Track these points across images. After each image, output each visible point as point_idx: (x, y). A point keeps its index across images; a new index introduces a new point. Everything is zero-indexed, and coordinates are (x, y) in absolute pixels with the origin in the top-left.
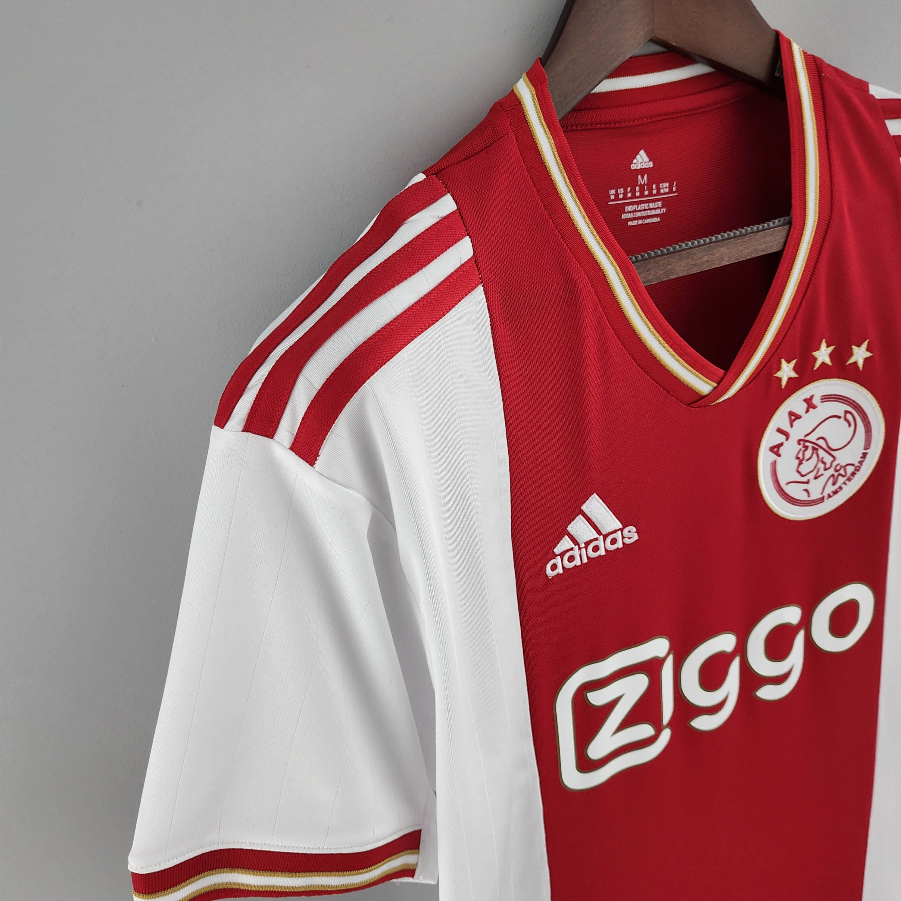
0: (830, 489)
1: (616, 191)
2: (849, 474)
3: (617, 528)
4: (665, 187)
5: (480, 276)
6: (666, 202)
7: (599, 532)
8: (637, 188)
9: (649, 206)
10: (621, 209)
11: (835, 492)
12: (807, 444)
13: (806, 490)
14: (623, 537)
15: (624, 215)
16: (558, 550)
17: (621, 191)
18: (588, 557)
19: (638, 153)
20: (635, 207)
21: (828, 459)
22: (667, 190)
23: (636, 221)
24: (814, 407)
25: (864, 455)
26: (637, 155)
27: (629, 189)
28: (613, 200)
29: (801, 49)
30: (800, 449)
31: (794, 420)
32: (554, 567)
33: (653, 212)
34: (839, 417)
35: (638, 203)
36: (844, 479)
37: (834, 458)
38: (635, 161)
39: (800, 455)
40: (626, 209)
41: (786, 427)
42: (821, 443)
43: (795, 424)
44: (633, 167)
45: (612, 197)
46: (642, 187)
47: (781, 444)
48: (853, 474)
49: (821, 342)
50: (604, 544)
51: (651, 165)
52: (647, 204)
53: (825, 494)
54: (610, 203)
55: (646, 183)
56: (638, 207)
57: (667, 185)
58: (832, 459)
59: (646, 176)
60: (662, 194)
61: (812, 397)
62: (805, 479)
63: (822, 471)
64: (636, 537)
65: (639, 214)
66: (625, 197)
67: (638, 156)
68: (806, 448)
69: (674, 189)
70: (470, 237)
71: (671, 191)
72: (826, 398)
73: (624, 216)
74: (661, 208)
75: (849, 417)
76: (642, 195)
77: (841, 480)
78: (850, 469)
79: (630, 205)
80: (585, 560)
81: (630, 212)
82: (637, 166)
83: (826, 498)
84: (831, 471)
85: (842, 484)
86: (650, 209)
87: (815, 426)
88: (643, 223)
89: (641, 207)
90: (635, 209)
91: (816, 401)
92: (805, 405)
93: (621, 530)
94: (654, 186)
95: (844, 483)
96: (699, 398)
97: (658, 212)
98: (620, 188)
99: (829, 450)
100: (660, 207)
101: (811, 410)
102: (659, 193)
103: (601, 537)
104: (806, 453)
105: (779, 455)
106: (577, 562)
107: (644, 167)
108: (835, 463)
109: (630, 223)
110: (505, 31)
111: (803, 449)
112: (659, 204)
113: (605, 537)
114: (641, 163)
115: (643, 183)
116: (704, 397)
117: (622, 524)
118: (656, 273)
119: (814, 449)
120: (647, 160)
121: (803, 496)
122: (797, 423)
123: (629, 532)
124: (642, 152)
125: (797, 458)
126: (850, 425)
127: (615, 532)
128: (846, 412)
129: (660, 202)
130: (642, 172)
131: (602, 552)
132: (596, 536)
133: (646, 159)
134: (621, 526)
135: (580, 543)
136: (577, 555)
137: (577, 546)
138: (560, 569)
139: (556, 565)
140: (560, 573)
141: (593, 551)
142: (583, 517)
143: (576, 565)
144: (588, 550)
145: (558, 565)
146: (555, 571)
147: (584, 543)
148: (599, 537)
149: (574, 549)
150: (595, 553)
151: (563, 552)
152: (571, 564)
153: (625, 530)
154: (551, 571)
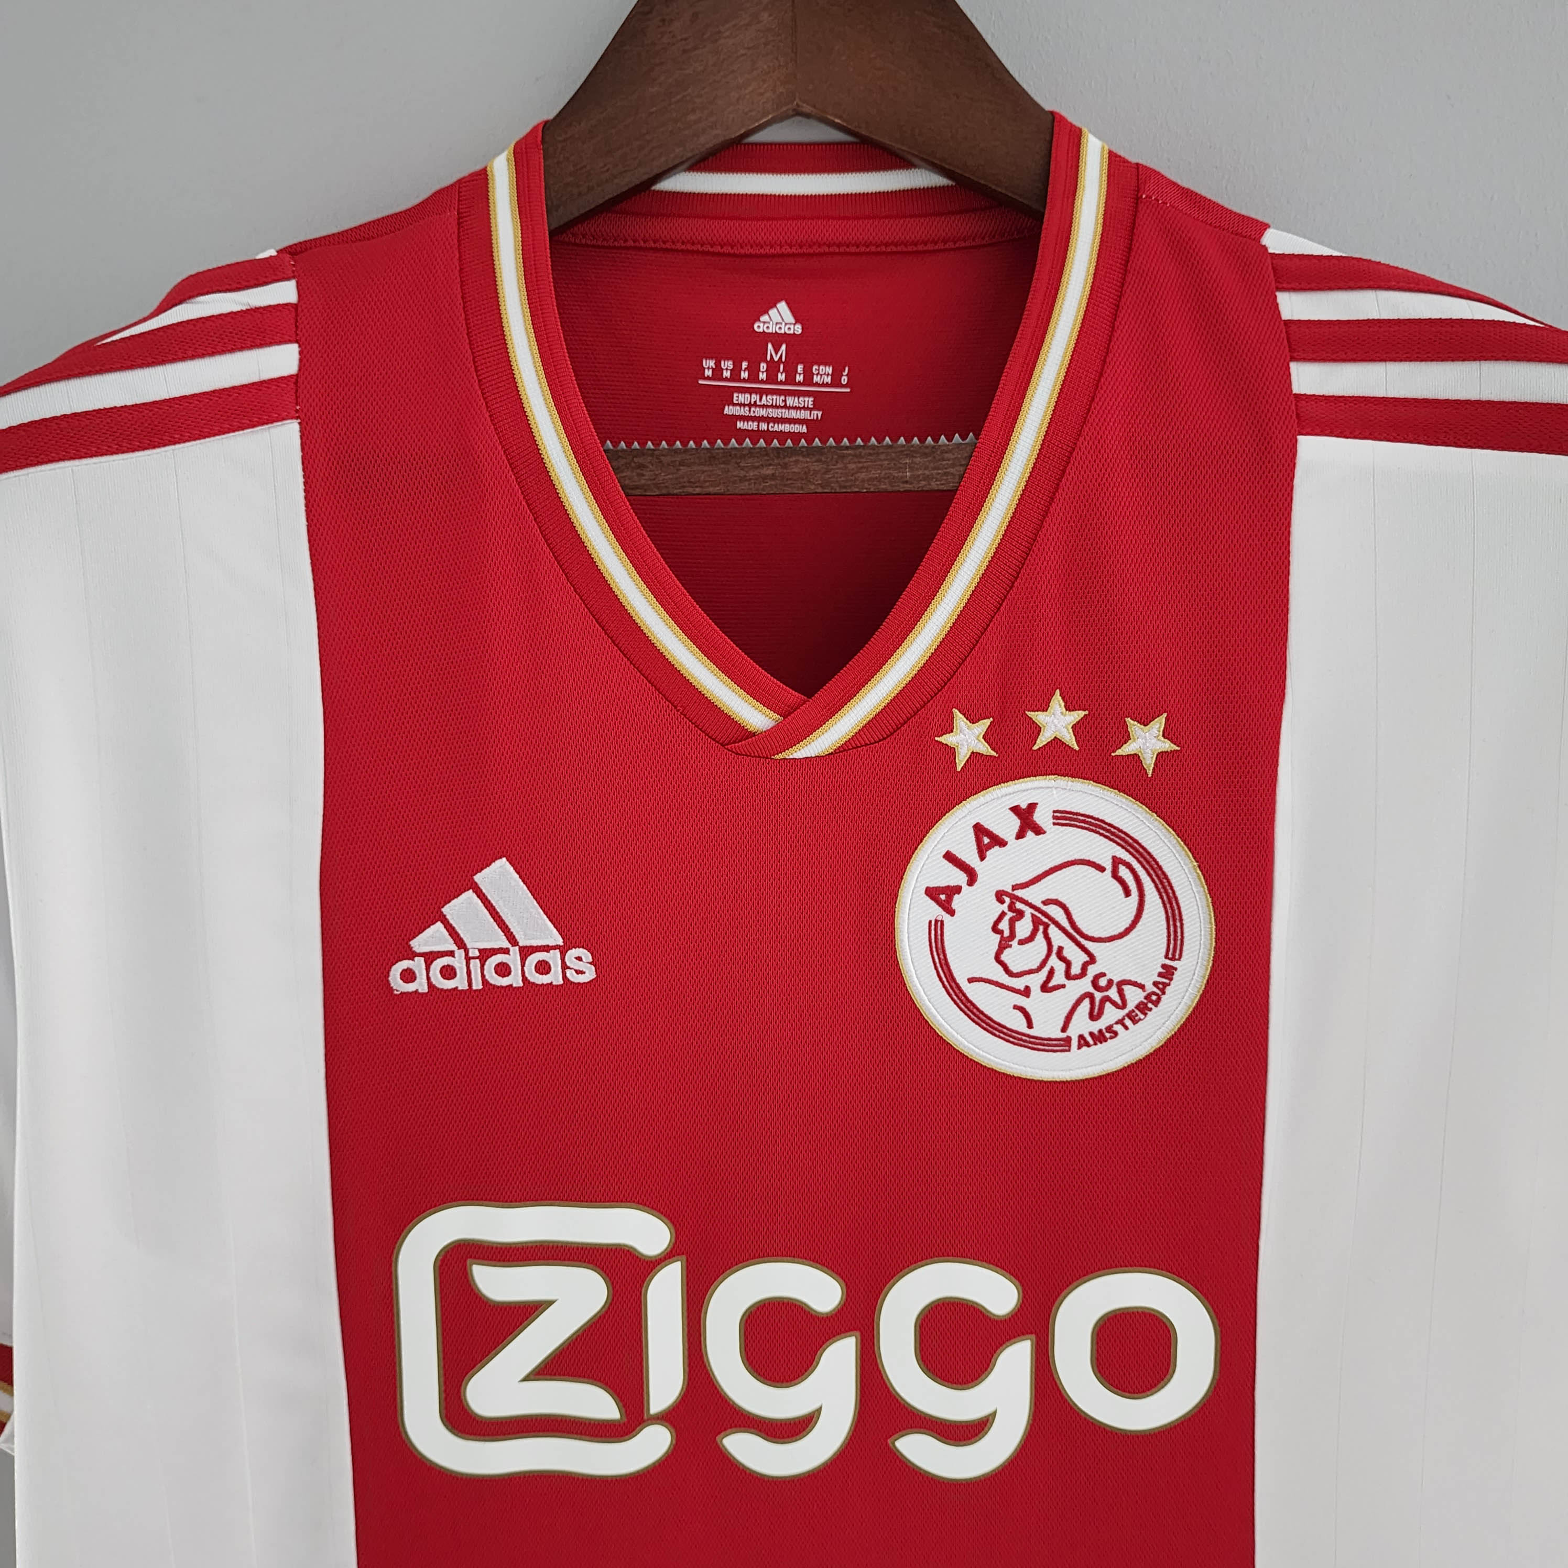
0: (1082, 1025)
1: (718, 364)
2: (1131, 1005)
3: (552, 943)
4: (823, 373)
5: (298, 407)
6: (820, 400)
7: (512, 940)
8: (763, 366)
9: (785, 401)
10: (726, 396)
11: (1099, 1038)
12: (1019, 906)
13: (1022, 1010)
14: (565, 967)
15: (731, 407)
16: (420, 943)
17: (727, 365)
18: (485, 981)
19: (774, 305)
20: (755, 397)
21: (1077, 958)
22: (828, 380)
23: (756, 423)
24: (1039, 831)
25: (1168, 972)
26: (771, 307)
27: (745, 365)
28: (708, 378)
29: (1106, 148)
30: (1003, 914)
31: (989, 847)
32: (408, 976)
33: (794, 414)
34: (1102, 869)
35: (761, 392)
36: (1121, 1013)
37: (1092, 959)
38: (764, 318)
39: (1004, 926)
40: (735, 398)
41: (969, 855)
42: (1055, 912)
43: (990, 854)
44: (759, 327)
45: (708, 373)
46: (773, 368)
47: (958, 890)
48: (1143, 1008)
49: (1053, 694)
50: (523, 966)
51: (798, 329)
52: (783, 398)
53: (1074, 1032)
54: (701, 382)
55: (783, 359)
56: (761, 400)
57: (829, 370)
58: (1086, 958)
59: (784, 347)
60: (817, 385)
61: (1032, 807)
62: (1019, 983)
63: (1059, 978)
64: (590, 974)
65: (762, 412)
66: (735, 376)
67: (773, 312)
68: (1020, 914)
69: (844, 380)
70: (300, 346)
71: (836, 382)
72: (1064, 818)
73: (728, 410)
74: (811, 410)
75: (1124, 872)
76: (772, 379)
77: (1111, 1015)
78: (1134, 996)
79: (745, 393)
80: (477, 985)
81: (741, 405)
82: (768, 327)
83: (1075, 1043)
84: (1085, 985)
85: (1117, 1023)
86: (785, 407)
87: (1040, 871)
88: (771, 429)
89: (766, 400)
90: (755, 402)
91: (1042, 817)
92: (1015, 823)
93: (563, 950)
94: (800, 368)
95: (1121, 1022)
96: (743, 734)
97: (803, 415)
98: (728, 359)
99: (1076, 934)
100: (811, 406)
101: (1030, 834)
102: (808, 380)
103: (515, 951)
104: (1018, 925)
105: (952, 913)
106: (459, 983)
107: (782, 331)
108: (1092, 971)
109: (740, 425)
110: (537, 79)
111: (1010, 915)
112: (809, 401)
113: (526, 952)
114: (777, 324)
115: (776, 359)
116: (752, 734)
117: (563, 939)
118: (656, 475)
119: (1036, 922)
120: (793, 320)
121: (1017, 1023)
122: (994, 853)
123: (579, 959)
124: (782, 306)
125: (995, 929)
126: (1127, 893)
127: (547, 949)
128: (1116, 861)
129: (811, 399)
130: (777, 339)
131: (515, 980)
132: (505, 944)
133: (789, 317)
134: (560, 942)
135: (469, 946)
136: (461, 968)
137: (462, 951)
138: (421, 984)
139: (414, 973)
140: (420, 991)
141: (496, 972)
142: (478, 896)
143: (457, 988)
144: (486, 967)
145: (418, 975)
146: (410, 984)
147: (480, 950)
148: (512, 949)
149: (456, 955)
150: (500, 978)
151: (431, 953)
152: (446, 981)
153: (569, 952)
154: (401, 982)
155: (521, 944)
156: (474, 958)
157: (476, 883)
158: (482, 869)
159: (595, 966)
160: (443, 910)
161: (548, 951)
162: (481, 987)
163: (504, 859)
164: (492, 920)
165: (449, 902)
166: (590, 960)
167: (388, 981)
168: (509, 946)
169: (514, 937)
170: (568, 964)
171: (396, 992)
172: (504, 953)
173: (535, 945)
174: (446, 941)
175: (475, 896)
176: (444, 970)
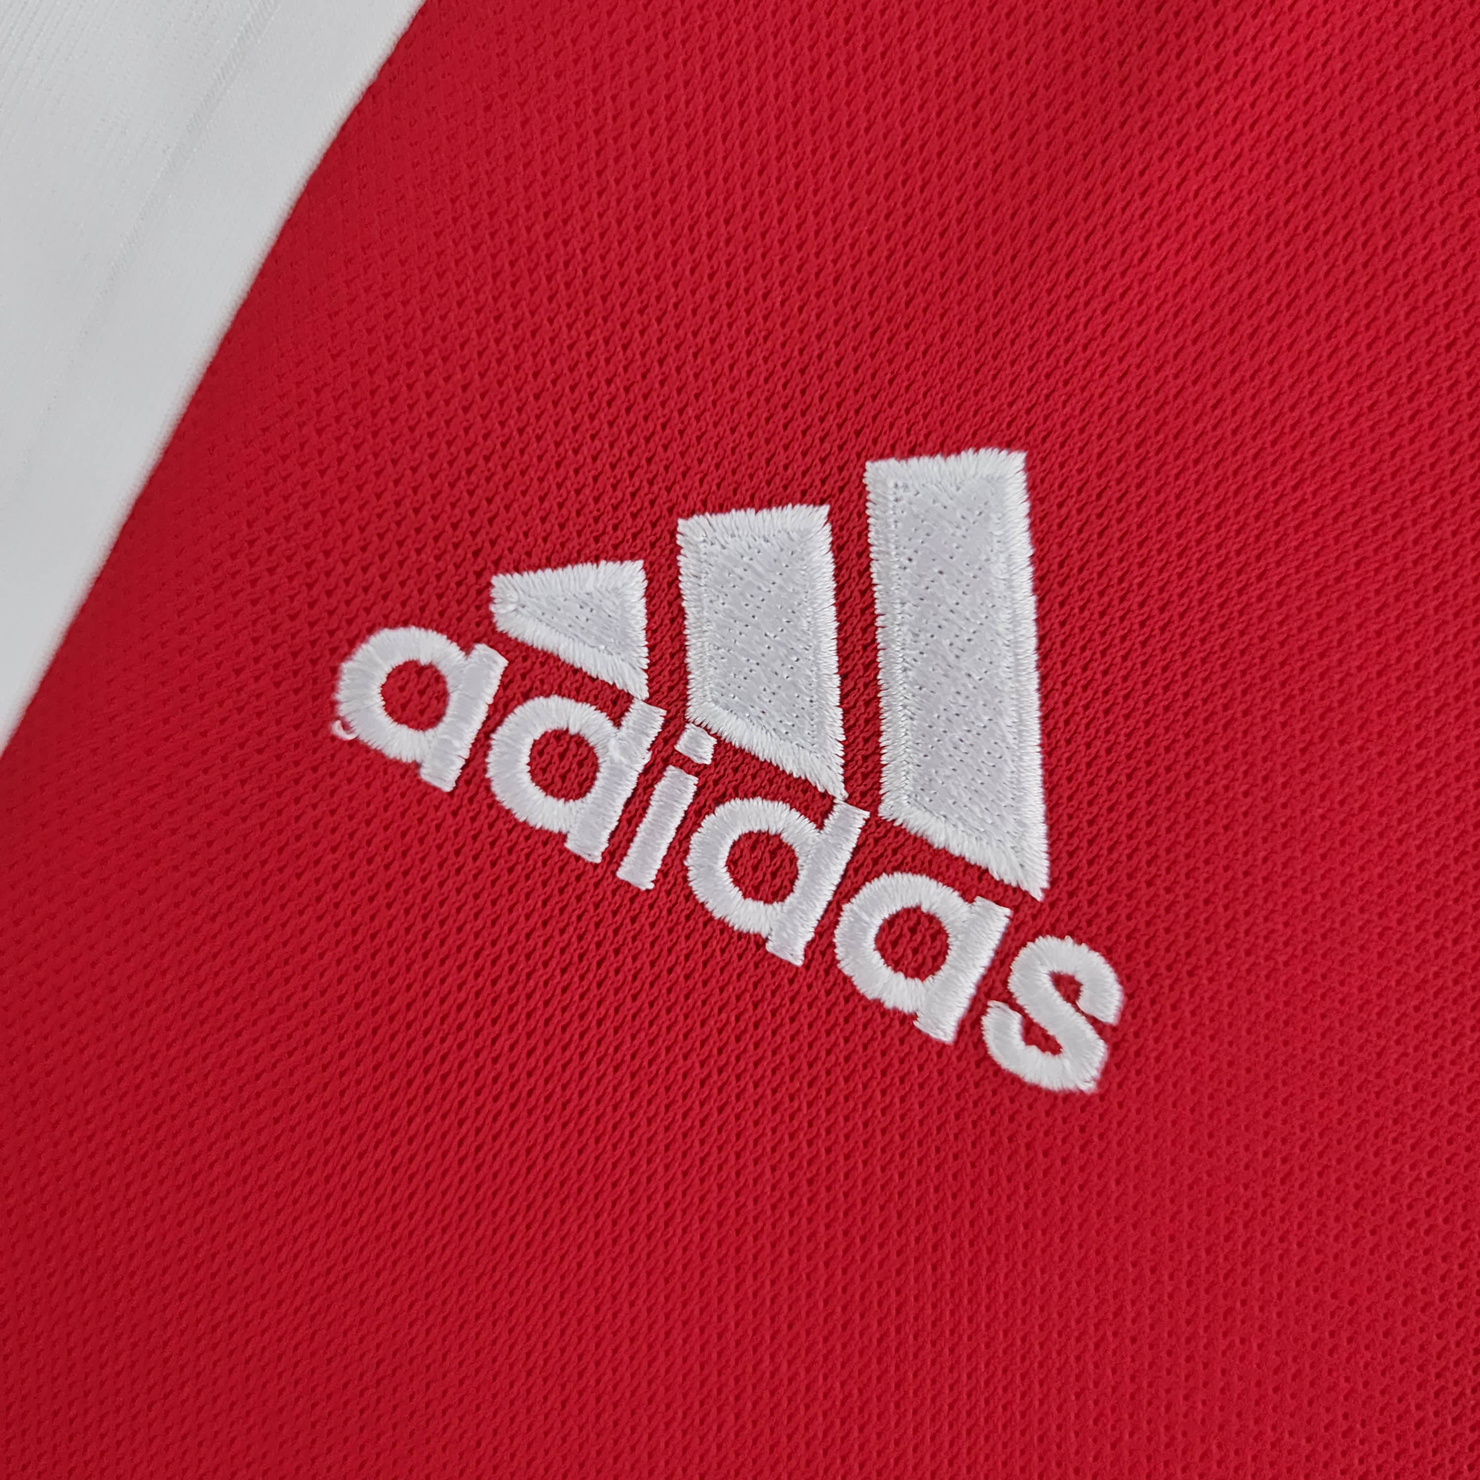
3: (1000, 872)
7: (864, 778)
14: (995, 987)
16: (529, 602)
18: (674, 871)
32: (415, 696)
50: (845, 894)
64: (1074, 1067)
80: (640, 868)
93: (1028, 923)
103: (848, 821)
106: (582, 824)
113: (885, 850)
117: (1054, 880)
123: (1069, 987)
127: (970, 881)
131: (785, 928)
132: (829, 777)
134: (1035, 884)
135: (693, 711)
136: (618, 773)
137: (658, 715)
138: (443, 751)
139: (443, 697)
140: (426, 774)
141: (732, 864)
142: (837, 548)
143: (562, 837)
144: (708, 822)
145: (451, 709)
146: (404, 731)
147: (722, 746)
148: (840, 807)
149: (629, 720)
150: (736, 893)
151: (549, 659)
152: (536, 793)
153: (1047, 945)
154: (378, 701)
155: (884, 811)
156: (685, 764)
157: (862, 492)
158: (912, 452)
159: (1114, 1048)
160: (683, 525)
161: (968, 896)
162: (646, 882)
163: (1017, 459)
164: (833, 661)
165: (722, 508)
166: (1110, 1014)
167: (334, 671)
168: (839, 791)
169: (878, 768)
170: (1014, 984)
171: (337, 729)
172: (805, 810)
173: (938, 840)
174: (624, 644)
175: (823, 537)
176: (555, 750)
